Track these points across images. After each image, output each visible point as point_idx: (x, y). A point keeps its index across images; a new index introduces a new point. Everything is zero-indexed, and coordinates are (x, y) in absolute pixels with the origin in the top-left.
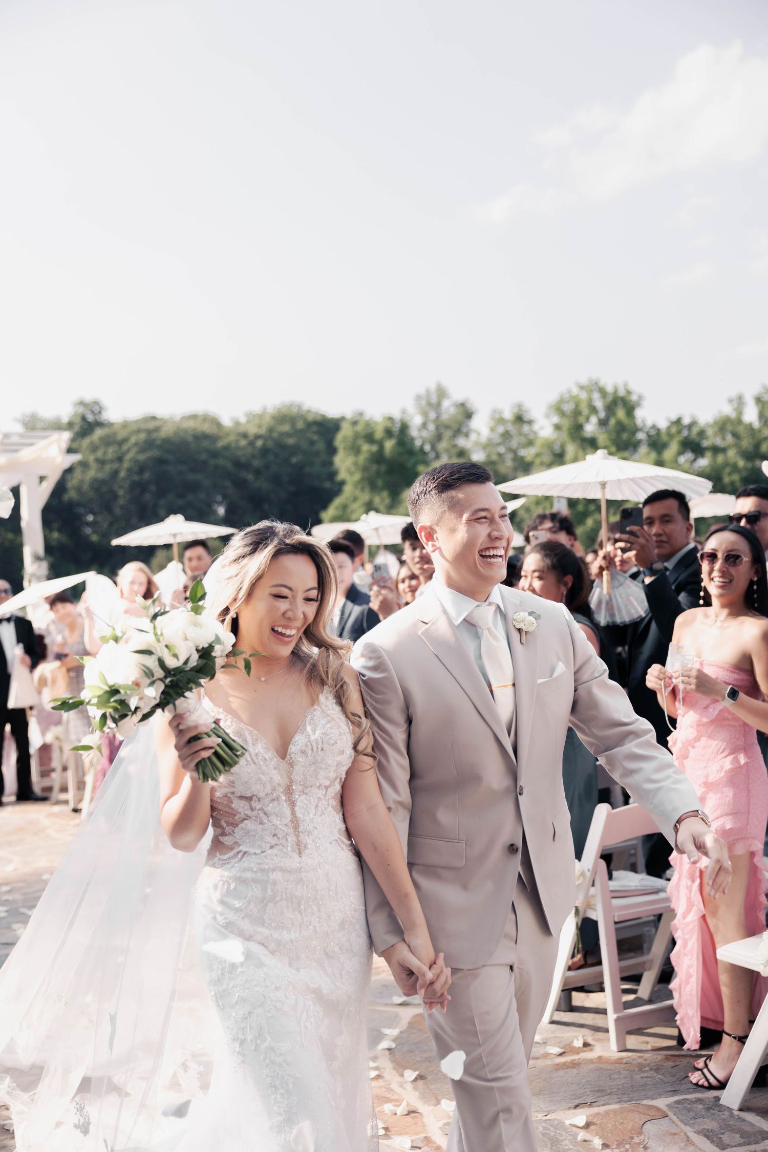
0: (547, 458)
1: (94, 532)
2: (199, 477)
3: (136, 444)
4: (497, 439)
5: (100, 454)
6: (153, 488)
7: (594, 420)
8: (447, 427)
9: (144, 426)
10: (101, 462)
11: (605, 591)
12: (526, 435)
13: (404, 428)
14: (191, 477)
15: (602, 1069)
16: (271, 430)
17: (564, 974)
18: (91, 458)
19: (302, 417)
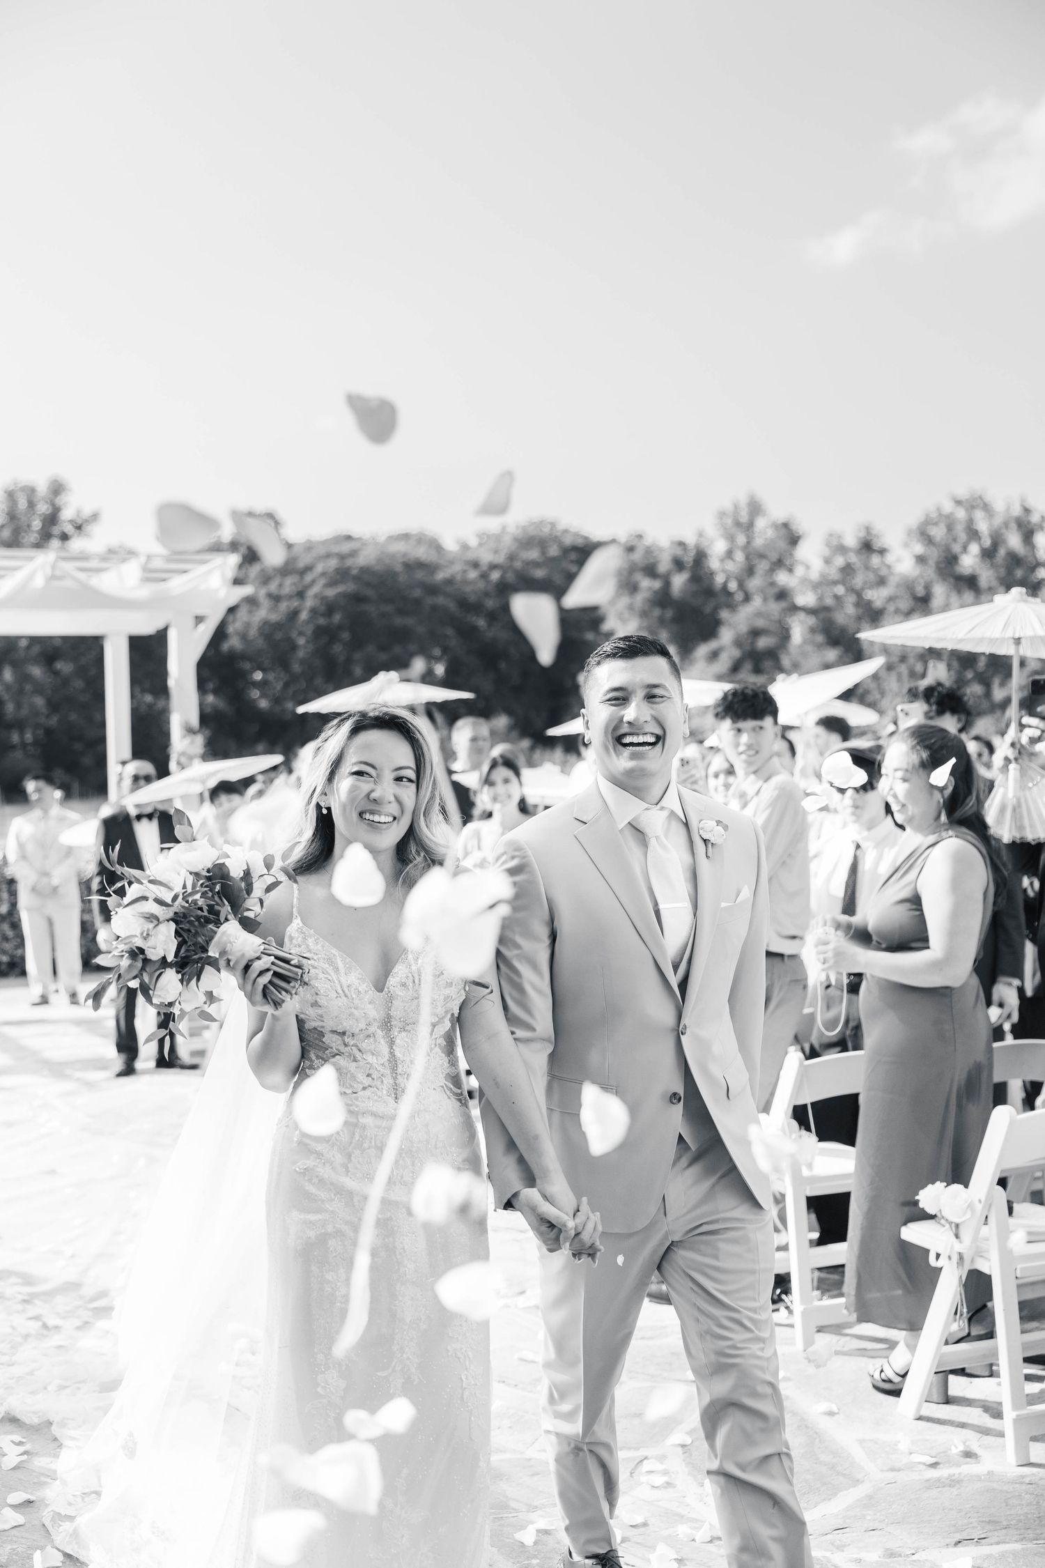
0: (905, 604)
1: (263, 696)
2: (410, 621)
3: (323, 574)
4: (834, 573)
5: (273, 587)
6: (346, 636)
7: (974, 549)
8: (762, 556)
9: (335, 549)
10: (276, 598)
11: (1011, 794)
12: (875, 571)
13: (700, 557)
14: (399, 621)
15: (994, 1489)
16: (512, 557)
17: (938, 1348)
18: (262, 592)
19: (556, 539)
